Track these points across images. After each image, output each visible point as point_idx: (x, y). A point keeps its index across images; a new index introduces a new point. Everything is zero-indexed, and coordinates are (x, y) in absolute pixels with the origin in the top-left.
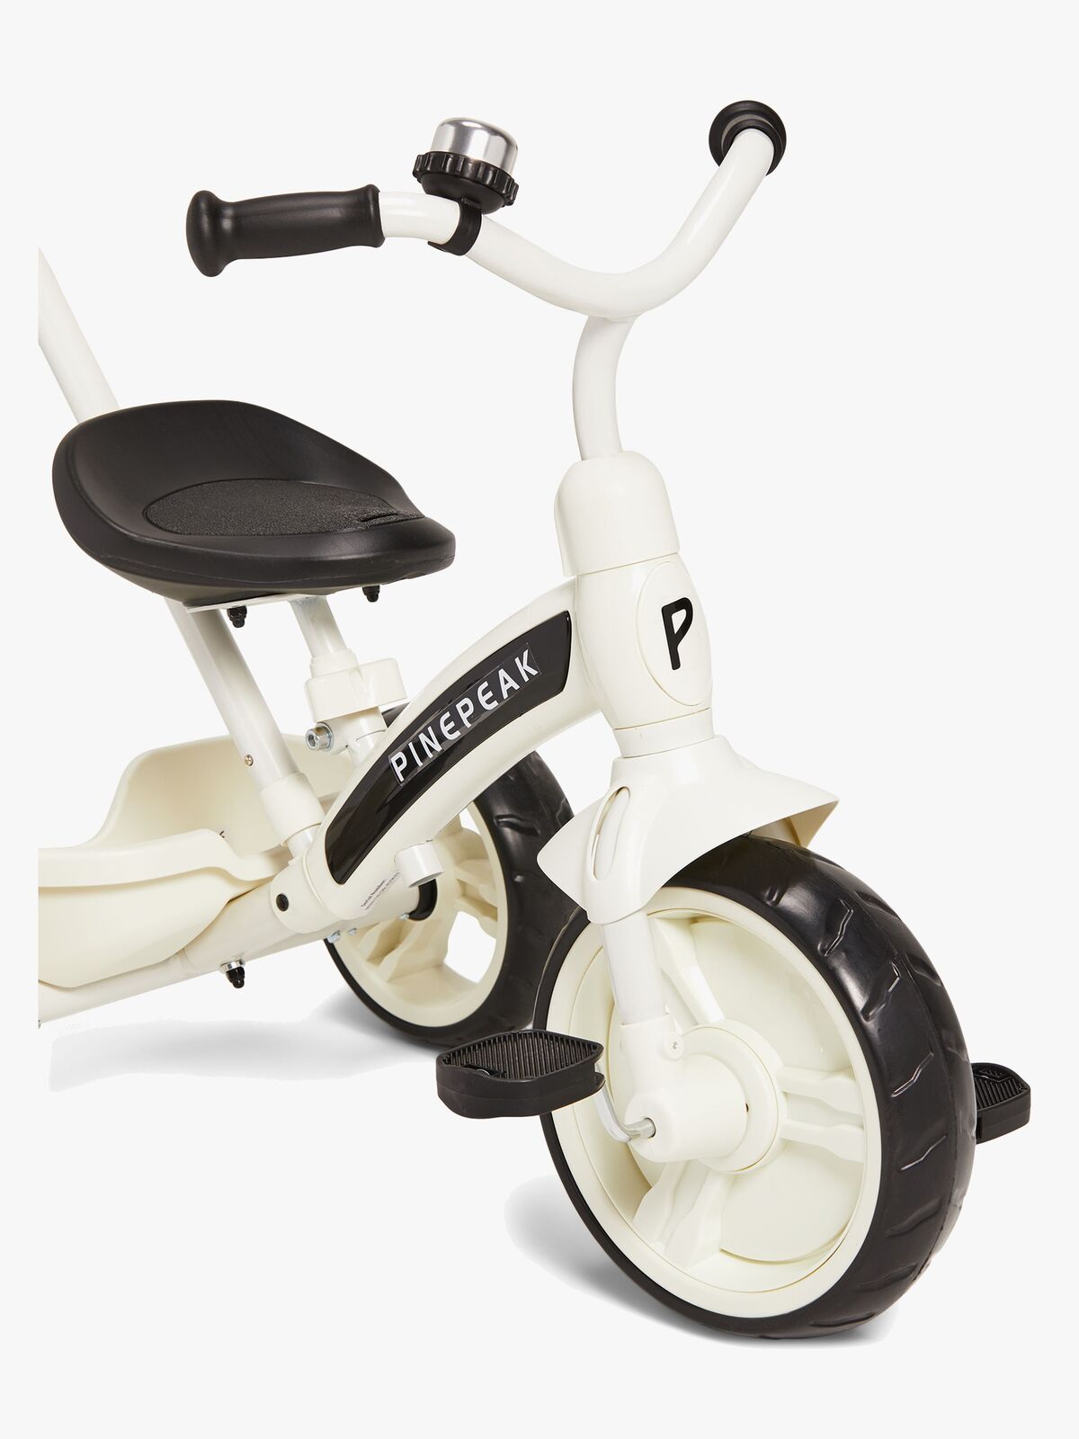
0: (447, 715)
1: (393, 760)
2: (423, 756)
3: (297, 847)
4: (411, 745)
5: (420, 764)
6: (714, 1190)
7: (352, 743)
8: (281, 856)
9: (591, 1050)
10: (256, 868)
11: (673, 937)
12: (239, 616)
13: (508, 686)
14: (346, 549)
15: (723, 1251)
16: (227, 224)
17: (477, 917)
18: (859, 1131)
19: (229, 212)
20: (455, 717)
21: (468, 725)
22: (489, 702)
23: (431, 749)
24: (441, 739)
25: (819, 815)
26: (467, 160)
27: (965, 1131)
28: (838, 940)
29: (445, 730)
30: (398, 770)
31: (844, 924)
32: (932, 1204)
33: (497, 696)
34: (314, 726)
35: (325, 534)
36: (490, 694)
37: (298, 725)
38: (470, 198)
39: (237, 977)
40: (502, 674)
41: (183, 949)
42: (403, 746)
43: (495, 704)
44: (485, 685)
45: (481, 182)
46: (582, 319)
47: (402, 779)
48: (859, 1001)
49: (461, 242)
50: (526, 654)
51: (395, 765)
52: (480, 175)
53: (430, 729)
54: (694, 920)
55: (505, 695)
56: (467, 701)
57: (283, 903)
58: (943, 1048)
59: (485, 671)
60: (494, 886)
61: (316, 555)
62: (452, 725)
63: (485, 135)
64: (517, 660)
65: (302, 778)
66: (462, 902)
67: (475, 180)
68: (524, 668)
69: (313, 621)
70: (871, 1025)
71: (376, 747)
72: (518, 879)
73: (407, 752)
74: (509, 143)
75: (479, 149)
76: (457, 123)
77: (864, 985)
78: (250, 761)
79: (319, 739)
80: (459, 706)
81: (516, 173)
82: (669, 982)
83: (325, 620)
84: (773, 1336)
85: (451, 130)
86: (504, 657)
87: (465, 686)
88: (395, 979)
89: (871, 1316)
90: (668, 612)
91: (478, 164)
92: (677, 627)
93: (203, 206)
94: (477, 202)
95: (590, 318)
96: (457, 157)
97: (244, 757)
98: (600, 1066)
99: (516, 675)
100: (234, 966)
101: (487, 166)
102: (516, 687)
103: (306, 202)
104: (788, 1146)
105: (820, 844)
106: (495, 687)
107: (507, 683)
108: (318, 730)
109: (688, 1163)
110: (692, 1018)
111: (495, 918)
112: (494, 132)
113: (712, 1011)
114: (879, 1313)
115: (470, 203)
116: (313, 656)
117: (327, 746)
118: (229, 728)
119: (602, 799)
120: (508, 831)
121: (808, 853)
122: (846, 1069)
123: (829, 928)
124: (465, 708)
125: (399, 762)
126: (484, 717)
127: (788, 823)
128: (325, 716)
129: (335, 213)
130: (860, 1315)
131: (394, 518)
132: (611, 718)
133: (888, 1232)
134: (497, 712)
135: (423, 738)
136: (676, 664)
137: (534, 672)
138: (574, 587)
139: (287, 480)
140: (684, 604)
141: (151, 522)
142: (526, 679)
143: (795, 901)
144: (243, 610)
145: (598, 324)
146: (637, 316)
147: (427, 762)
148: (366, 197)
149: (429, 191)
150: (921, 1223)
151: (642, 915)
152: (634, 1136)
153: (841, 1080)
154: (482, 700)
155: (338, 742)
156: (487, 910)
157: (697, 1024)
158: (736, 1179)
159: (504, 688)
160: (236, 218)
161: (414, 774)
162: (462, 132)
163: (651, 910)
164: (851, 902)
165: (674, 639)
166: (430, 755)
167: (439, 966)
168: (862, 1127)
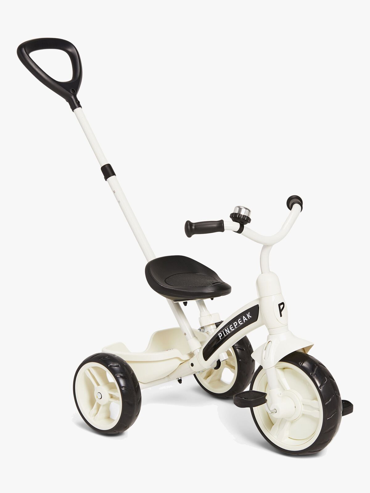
0: (231, 325)
1: (219, 335)
2: (226, 334)
3: (195, 353)
4: (223, 331)
5: (225, 335)
6: (288, 424)
7: (209, 331)
8: (191, 355)
9: (264, 394)
10: (186, 357)
11: (280, 372)
12: (185, 304)
13: (245, 320)
14: (209, 290)
15: (289, 438)
16: (193, 227)
17: (230, 369)
18: (318, 411)
19: (194, 225)
20: (233, 326)
21: (236, 327)
22: (241, 323)
23: (228, 332)
24: (230, 330)
25: (310, 347)
26: (241, 215)
27: (340, 412)
28: (314, 373)
29: (231, 328)
30: (220, 337)
31: (316, 369)
32: (334, 426)
33: (243, 321)
34: (200, 327)
35: (205, 286)
36: (241, 321)
37: (197, 327)
38: (242, 222)
39: (180, 381)
40: (244, 317)
41: (168, 375)
42: (221, 332)
43: (242, 323)
44: (240, 319)
45: (244, 219)
46: (262, 245)
47: (221, 339)
48: (319, 385)
49: (240, 231)
50: (249, 313)
51: (219, 336)
52: (244, 218)
53: (227, 328)
54: (284, 368)
55: (244, 322)
56: (236, 322)
57: (192, 365)
58: (336, 394)
59: (240, 316)
60: (234, 362)
61: (204, 291)
62: (232, 327)
63: (245, 209)
64: (247, 314)
65: (197, 338)
66: (226, 365)
67: (243, 219)
68: (248, 316)
69: (201, 305)
70: (321, 390)
71: (214, 332)
72: (240, 360)
73: (222, 333)
74: (249, 211)
75: (243, 213)
76: (239, 207)
77: (320, 382)
78: (185, 334)
79: (202, 330)
80: (234, 324)
81: (250, 217)
82: (280, 382)
83: (203, 304)
84: (300, 454)
85: (238, 208)
86: (244, 313)
87: (235, 319)
88: (210, 383)
89: (321, 450)
90: (279, 305)
91: (244, 216)
92: (281, 308)
93: (188, 224)
94: (243, 223)
95: (264, 245)
96: (239, 214)
97: (184, 333)
98: (266, 398)
99: (247, 317)
100: (180, 379)
101: (246, 216)
102: (247, 320)
103: (209, 223)
104: (303, 415)
105: (310, 353)
106: (242, 320)
107: (245, 319)
108: (202, 328)
109: (282, 418)
110: (284, 389)
111: (234, 369)
112: (246, 209)
113: (288, 387)
114: (322, 449)
115: (242, 223)
116: (201, 312)
117: (203, 331)
118: (180, 326)
119: (266, 343)
120: (237, 350)
121: (308, 355)
122: (316, 399)
123: (313, 371)
124: (235, 324)
125: (220, 335)
126: (239, 326)
127: (303, 349)
128: (203, 325)
129: (215, 225)
130: (318, 450)
131: (219, 283)
132: (267, 326)
133: (324, 432)
134: (242, 325)
135: (226, 330)
136: (281, 316)
137: (251, 317)
138: (260, 299)
139: (193, 273)
140: (283, 303)
141: (166, 283)
142: (249, 318)
143: (305, 365)
144: (187, 302)
145: (265, 246)
146: (273, 245)
147: (227, 335)
148: (221, 222)
149: (234, 221)
150: (331, 430)
151: (274, 367)
152: (272, 412)
153: (315, 401)
154: (239, 322)
155: (206, 331)
156: (232, 367)
157: (284, 390)
158: (292, 422)
159: (244, 320)
160: (195, 226)
161: (223, 338)
162: (240, 209)
163: (276, 366)
164: (317, 365)
165: (281, 311)
166: (227, 334)
167: (219, 380)
168: (319, 411)
